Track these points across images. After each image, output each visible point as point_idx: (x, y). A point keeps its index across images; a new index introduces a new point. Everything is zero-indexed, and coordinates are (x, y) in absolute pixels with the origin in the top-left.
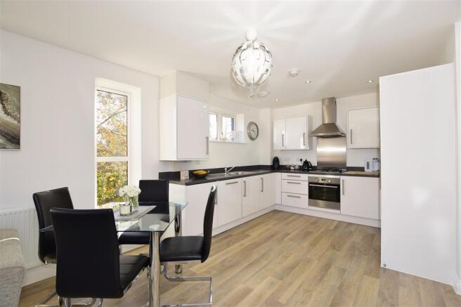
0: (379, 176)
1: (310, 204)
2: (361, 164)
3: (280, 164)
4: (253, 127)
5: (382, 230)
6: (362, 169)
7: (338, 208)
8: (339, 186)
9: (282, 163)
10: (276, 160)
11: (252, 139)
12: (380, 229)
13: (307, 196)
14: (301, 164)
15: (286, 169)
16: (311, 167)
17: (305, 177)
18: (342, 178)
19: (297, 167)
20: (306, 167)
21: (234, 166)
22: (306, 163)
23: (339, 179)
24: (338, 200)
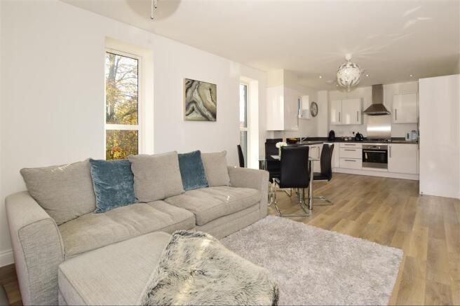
0: (417, 142)
1: (363, 166)
2: (403, 135)
3: (336, 136)
4: (315, 106)
5: (420, 182)
6: (404, 139)
7: (386, 167)
8: (387, 151)
9: (337, 135)
10: (332, 133)
11: (313, 115)
12: (419, 181)
13: (361, 160)
14: (354, 136)
15: (341, 140)
16: (363, 138)
17: (359, 146)
18: (389, 145)
19: (350, 139)
20: (359, 138)
21: (306, 137)
22: (358, 135)
23: (387, 146)
24: (386, 161)
